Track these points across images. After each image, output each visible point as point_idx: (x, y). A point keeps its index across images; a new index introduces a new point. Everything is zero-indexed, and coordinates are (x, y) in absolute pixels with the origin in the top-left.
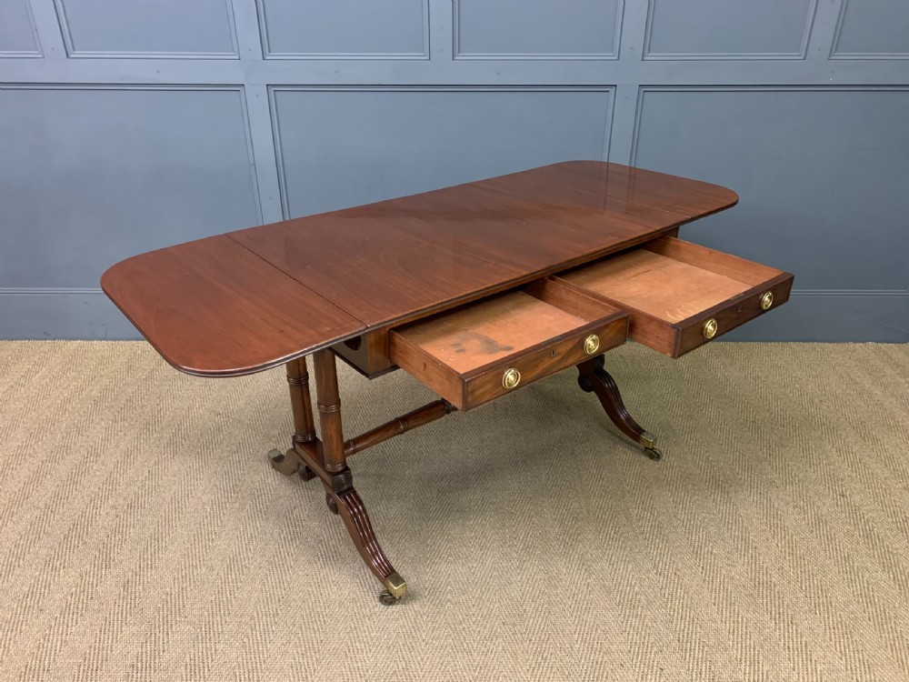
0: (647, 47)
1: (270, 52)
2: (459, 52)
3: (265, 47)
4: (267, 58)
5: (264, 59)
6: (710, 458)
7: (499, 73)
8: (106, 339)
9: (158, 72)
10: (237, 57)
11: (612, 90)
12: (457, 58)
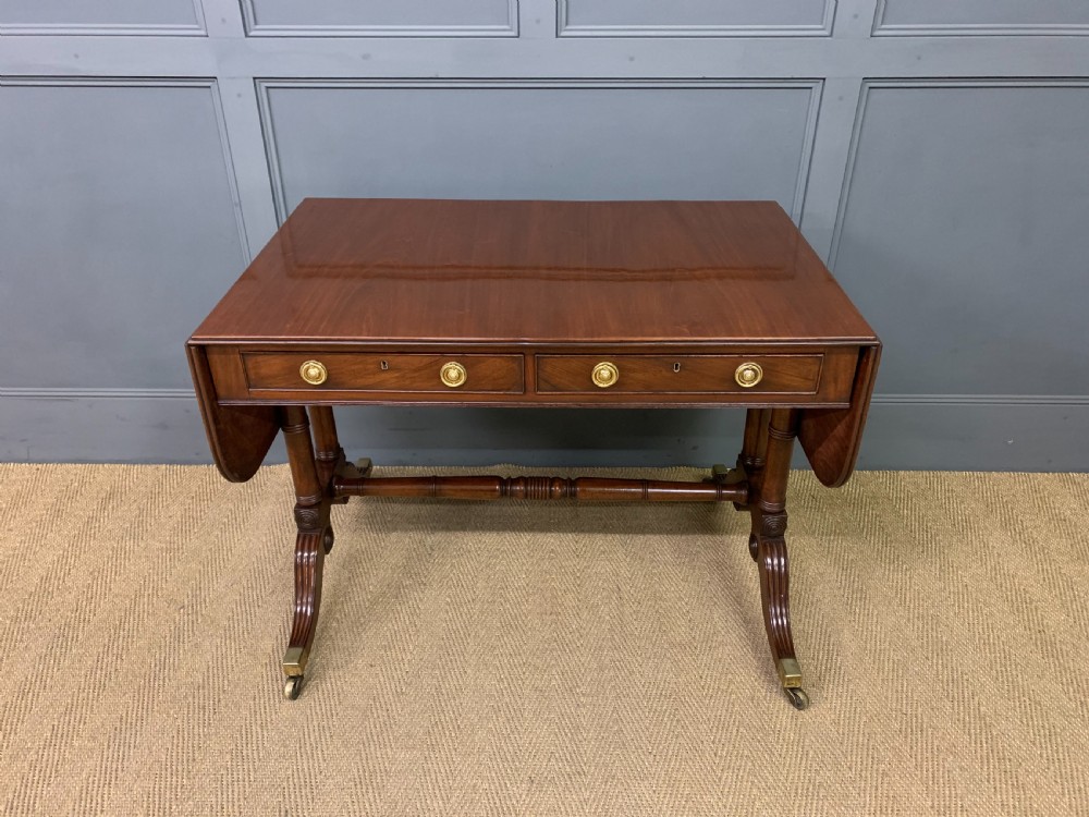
0: (882, 14)
1: (256, 23)
2: (567, 24)
3: (248, 19)
4: (252, 34)
5: (247, 36)
6: (982, 709)
7: (632, 59)
8: (29, 461)
9: (76, 56)
10: (203, 33)
11: (817, 86)
12: (563, 34)
